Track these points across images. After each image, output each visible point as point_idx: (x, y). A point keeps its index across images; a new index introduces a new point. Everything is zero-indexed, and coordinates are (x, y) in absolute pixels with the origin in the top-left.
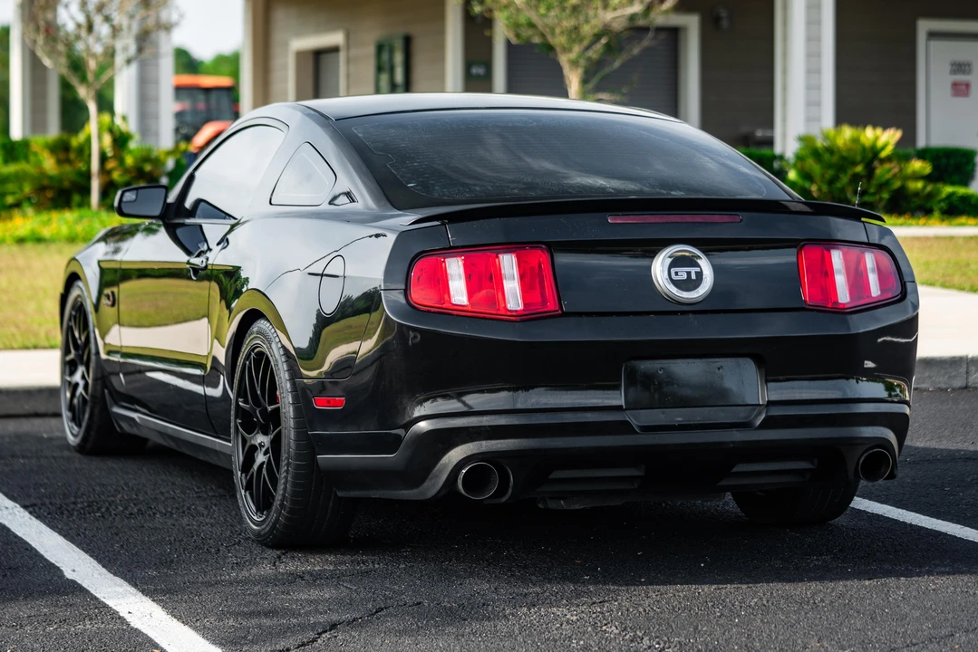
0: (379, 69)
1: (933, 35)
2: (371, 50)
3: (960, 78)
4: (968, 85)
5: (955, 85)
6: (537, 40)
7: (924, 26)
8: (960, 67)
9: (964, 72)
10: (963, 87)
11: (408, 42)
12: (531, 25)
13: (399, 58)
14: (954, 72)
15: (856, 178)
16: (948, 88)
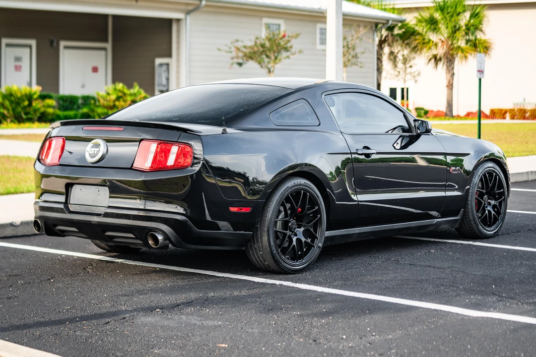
1: (8, 45)
3: (18, 64)
4: (20, 67)
5: (16, 67)
7: (4, 41)
8: (18, 59)
9: (19, 61)
10: (19, 68)
14: (15, 61)
15: (24, 108)
16: (13, 68)
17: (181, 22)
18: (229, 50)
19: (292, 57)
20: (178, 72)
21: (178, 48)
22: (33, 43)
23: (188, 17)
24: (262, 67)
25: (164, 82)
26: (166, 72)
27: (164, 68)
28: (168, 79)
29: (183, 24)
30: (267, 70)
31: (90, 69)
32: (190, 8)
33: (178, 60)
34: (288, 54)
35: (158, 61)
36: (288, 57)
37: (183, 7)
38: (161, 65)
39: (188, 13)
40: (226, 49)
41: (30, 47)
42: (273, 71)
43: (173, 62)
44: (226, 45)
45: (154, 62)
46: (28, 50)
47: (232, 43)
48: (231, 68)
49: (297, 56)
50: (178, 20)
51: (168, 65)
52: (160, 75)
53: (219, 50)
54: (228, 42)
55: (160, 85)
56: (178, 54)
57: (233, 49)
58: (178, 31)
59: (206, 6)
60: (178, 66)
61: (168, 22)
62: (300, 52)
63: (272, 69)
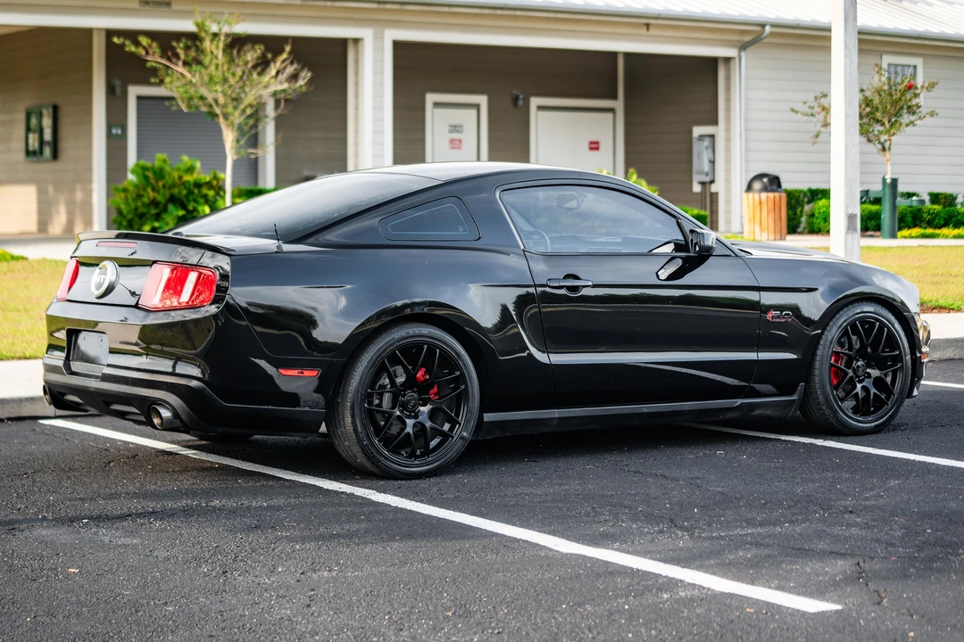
0: (28, 129)
1: (437, 105)
2: (22, 116)
3: (456, 136)
4: (460, 141)
5: (452, 141)
6: (204, 109)
7: (431, 98)
8: (455, 128)
9: (458, 131)
10: (458, 142)
11: (56, 109)
12: (202, 98)
13: (47, 122)
14: (451, 132)
16: (447, 143)
17: (732, 62)
18: (810, 111)
19: (918, 122)
20: (728, 150)
21: (728, 109)
22: (482, 100)
23: (743, 54)
24: (869, 140)
25: (706, 167)
26: (710, 151)
27: (707, 142)
28: (713, 162)
29: (735, 65)
30: (880, 146)
31: (586, 146)
32: (748, 38)
33: (728, 130)
34: (912, 118)
35: (697, 131)
36: (912, 123)
37: (736, 38)
38: (701, 137)
39: (744, 47)
40: (805, 109)
41: (477, 107)
42: (889, 149)
43: (719, 131)
44: (805, 103)
45: (691, 132)
46: (474, 112)
47: (816, 98)
48: (814, 143)
49: (928, 120)
50: (728, 60)
51: (712, 136)
52: (699, 155)
53: (793, 110)
54: (810, 98)
55: (701, 172)
56: (728, 119)
57: (817, 109)
58: (728, 79)
59: (772, 34)
60: (728, 140)
61: (712, 63)
62: (932, 114)
63: (887, 146)
